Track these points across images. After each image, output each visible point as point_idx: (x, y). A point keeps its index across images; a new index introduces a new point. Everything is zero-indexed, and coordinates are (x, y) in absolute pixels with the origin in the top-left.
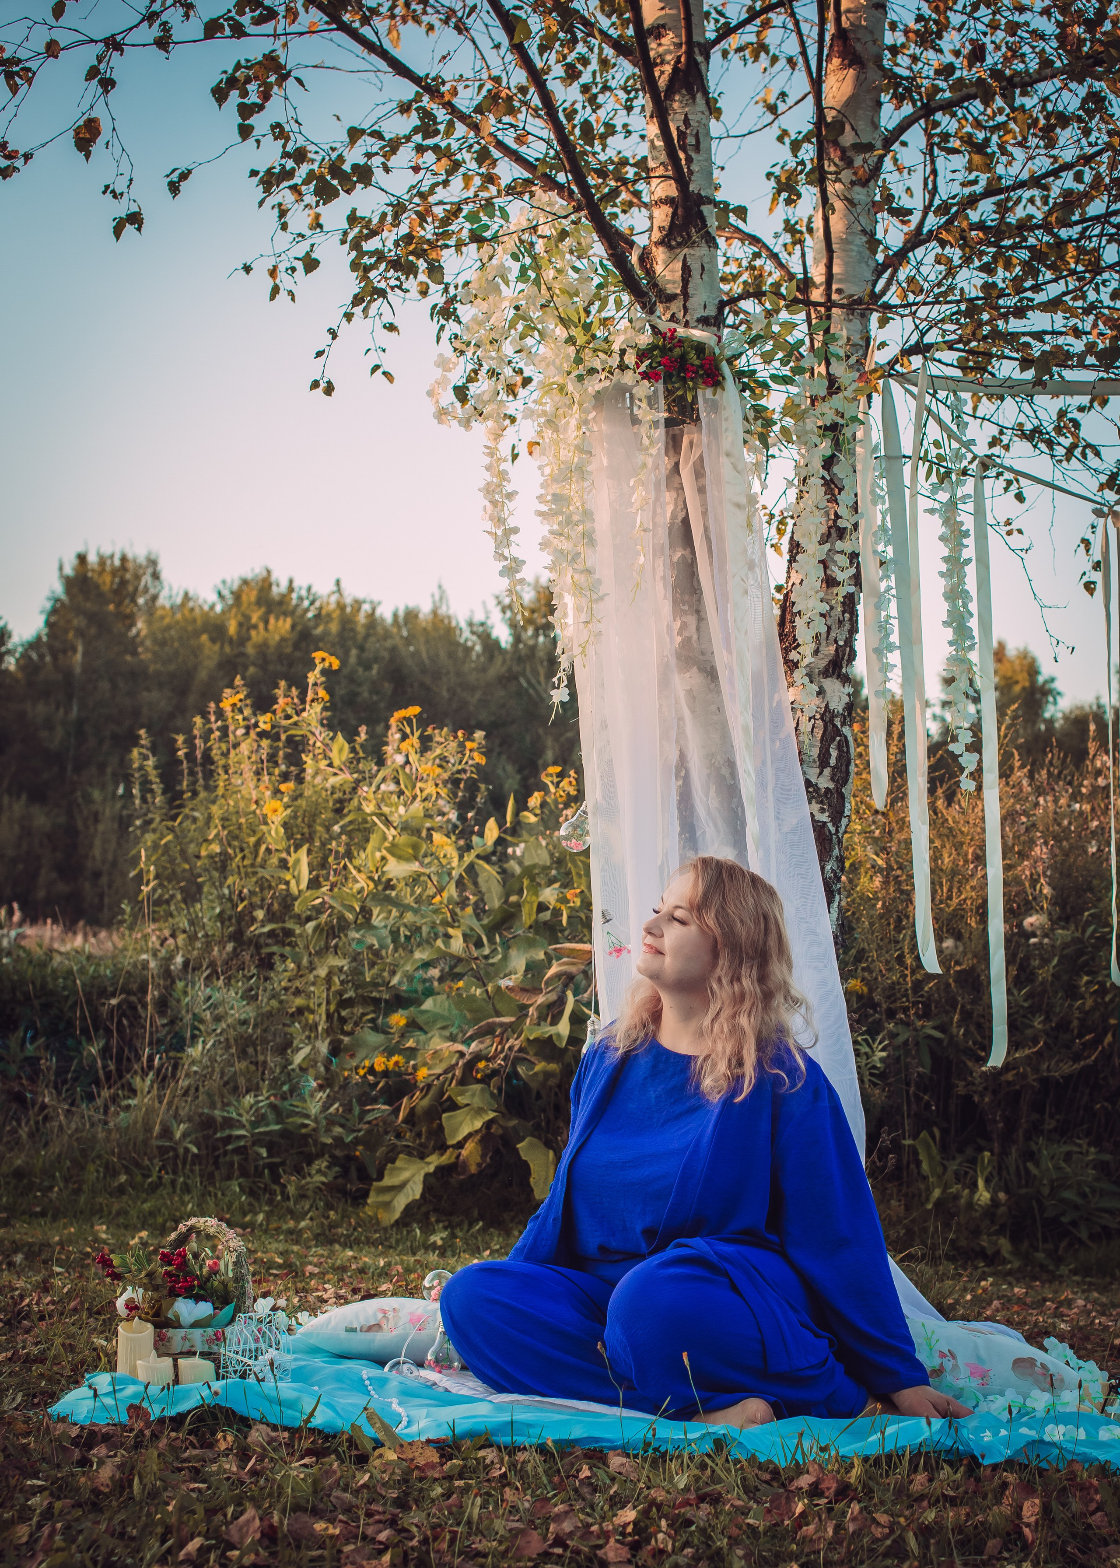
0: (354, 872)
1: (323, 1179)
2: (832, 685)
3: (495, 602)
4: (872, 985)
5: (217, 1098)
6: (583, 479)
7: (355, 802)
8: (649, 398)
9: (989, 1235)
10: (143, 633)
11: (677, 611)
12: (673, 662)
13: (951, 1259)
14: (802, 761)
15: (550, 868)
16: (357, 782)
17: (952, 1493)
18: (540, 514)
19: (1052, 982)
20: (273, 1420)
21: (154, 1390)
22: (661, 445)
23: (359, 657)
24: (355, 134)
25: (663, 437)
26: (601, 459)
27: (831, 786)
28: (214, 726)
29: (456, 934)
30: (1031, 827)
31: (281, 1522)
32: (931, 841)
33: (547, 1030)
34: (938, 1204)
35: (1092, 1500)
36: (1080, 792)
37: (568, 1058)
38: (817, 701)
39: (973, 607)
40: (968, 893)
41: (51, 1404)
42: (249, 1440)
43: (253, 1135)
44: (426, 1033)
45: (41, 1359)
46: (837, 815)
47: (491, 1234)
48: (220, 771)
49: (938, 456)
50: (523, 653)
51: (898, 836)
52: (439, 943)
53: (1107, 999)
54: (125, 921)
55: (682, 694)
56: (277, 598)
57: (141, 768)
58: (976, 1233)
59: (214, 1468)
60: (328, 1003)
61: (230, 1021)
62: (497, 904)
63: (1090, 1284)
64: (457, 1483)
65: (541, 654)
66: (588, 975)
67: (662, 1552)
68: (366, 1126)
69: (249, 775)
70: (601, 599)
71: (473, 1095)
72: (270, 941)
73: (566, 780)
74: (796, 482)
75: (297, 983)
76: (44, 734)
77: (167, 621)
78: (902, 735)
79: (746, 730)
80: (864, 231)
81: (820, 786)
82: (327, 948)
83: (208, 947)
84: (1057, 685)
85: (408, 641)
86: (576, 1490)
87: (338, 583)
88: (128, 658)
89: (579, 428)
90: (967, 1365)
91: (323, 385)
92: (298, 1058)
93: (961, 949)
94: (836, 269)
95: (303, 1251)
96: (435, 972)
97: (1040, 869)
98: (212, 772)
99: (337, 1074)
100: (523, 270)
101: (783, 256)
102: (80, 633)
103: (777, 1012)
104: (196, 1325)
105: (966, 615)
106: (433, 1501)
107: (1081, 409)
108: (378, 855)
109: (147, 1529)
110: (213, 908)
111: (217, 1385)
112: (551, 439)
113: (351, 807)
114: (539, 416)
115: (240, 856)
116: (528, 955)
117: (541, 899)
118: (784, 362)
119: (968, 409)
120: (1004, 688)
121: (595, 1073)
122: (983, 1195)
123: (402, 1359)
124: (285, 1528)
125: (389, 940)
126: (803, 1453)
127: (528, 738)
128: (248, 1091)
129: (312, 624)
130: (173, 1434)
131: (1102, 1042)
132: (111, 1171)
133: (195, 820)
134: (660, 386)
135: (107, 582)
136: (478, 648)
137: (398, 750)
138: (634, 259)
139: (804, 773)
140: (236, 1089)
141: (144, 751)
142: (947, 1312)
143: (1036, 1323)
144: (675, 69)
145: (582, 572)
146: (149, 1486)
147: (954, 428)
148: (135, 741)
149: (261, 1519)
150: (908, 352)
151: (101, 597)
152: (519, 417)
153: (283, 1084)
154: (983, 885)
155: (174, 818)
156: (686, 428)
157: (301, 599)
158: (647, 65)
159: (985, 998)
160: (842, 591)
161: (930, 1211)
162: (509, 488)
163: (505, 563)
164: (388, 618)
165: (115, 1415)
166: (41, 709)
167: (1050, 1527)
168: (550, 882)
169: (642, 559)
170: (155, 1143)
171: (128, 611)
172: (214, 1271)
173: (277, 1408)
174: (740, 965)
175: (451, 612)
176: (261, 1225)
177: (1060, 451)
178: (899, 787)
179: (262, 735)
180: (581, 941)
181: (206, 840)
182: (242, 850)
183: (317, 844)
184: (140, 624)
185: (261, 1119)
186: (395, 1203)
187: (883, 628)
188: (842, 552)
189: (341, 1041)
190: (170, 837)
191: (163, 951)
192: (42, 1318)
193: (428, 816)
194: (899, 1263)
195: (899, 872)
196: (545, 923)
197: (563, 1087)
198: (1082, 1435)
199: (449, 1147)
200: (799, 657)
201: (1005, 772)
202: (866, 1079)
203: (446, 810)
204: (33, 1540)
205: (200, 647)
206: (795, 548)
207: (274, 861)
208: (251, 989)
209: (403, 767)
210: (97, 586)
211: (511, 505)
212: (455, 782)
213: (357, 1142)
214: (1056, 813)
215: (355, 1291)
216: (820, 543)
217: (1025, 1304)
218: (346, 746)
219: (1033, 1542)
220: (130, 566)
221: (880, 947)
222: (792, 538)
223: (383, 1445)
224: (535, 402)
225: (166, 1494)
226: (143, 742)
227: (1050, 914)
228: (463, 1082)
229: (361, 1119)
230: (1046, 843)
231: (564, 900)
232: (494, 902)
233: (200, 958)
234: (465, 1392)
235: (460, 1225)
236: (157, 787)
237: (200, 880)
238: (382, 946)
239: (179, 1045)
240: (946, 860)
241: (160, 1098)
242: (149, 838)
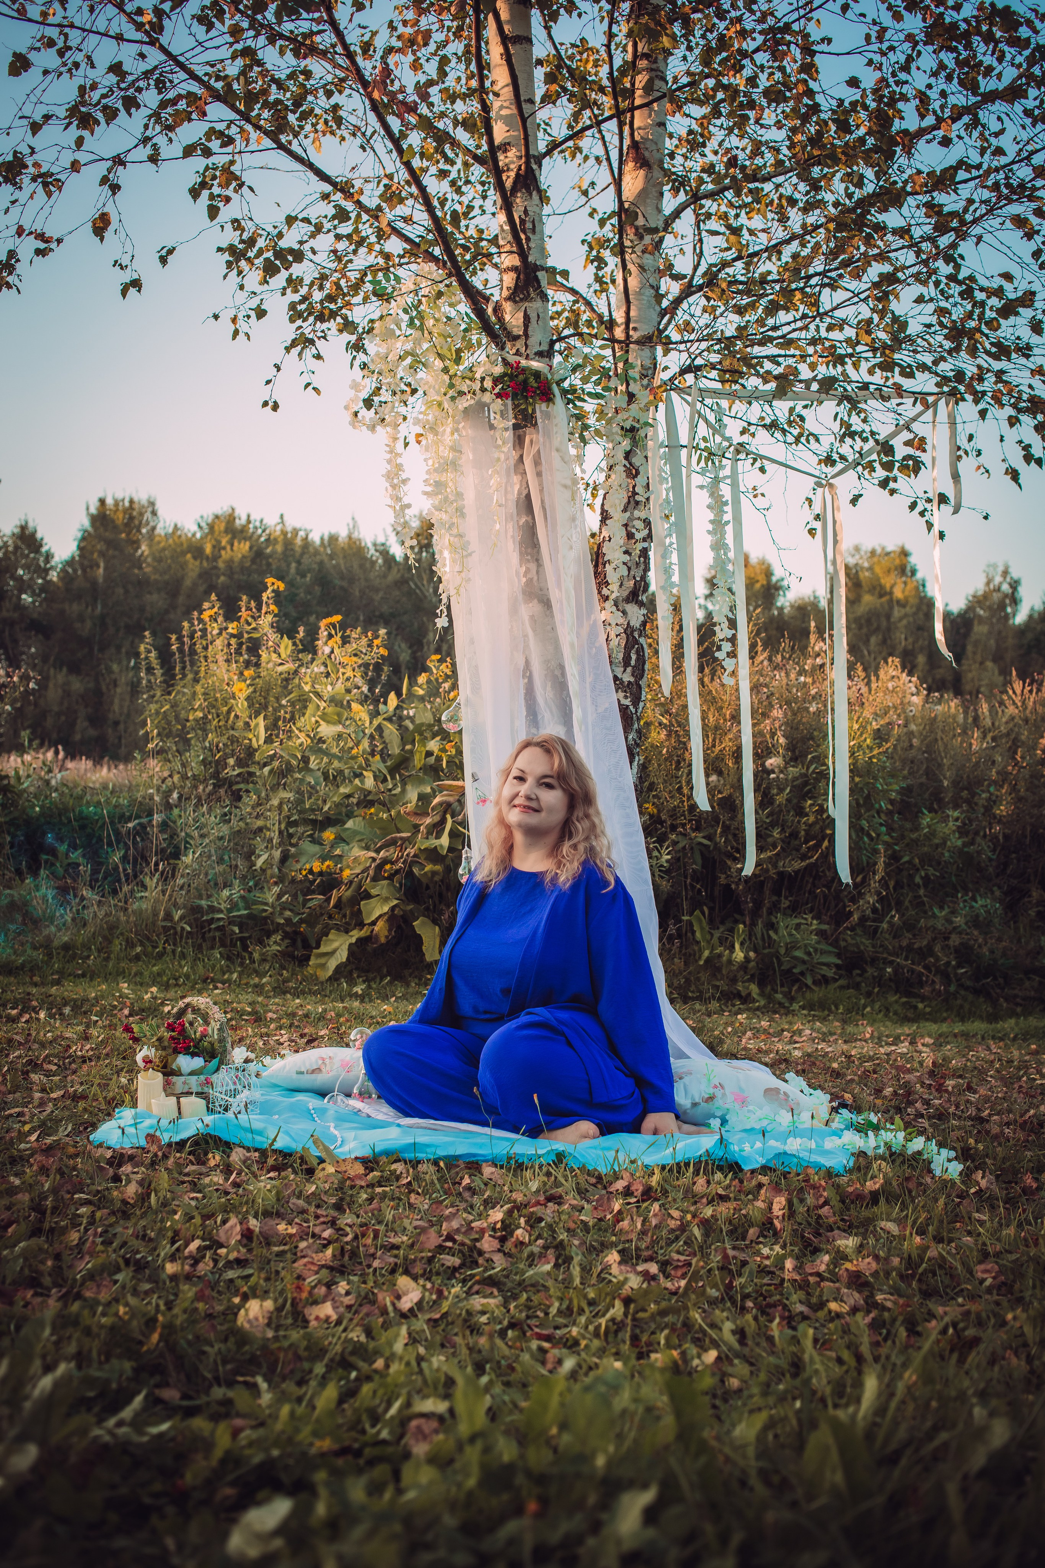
0: (297, 731)
1: (278, 948)
2: (632, 609)
3: (391, 528)
4: (659, 808)
5: (203, 892)
6: (456, 470)
7: (296, 681)
8: (502, 411)
9: (743, 982)
10: (146, 553)
11: (523, 561)
12: (520, 597)
14: (611, 662)
15: (433, 725)
16: (298, 668)
17: (724, 1193)
18: (425, 493)
19: (786, 805)
20: (247, 1144)
21: (164, 1123)
22: (510, 445)
23: (297, 569)
24: (290, 220)
25: (512, 438)
26: (469, 455)
27: (632, 679)
28: (197, 629)
29: (369, 774)
30: (771, 695)
31: (255, 1225)
32: (701, 707)
33: (433, 842)
34: (708, 960)
35: (821, 1196)
36: (805, 669)
38: (622, 620)
40: (727, 742)
41: (91, 1132)
42: (231, 1159)
43: (229, 918)
44: (348, 844)
45: (84, 1097)
46: (636, 700)
48: (202, 660)
49: (706, 447)
52: (357, 781)
55: (526, 619)
56: (239, 528)
57: (147, 658)
58: (734, 980)
59: (207, 1180)
60: (280, 823)
61: (212, 837)
62: (397, 751)
63: (814, 1016)
64: (379, 1190)
66: (461, 802)
67: (522, 1243)
68: (307, 911)
69: (222, 663)
70: (470, 555)
71: (382, 888)
72: (239, 780)
73: (445, 666)
75: (258, 810)
76: (78, 625)
77: (163, 544)
79: (572, 645)
80: (652, 287)
81: (624, 680)
82: (279, 785)
83: (195, 784)
84: (786, 583)
85: (331, 557)
86: (460, 1194)
87: (282, 516)
88: (136, 571)
89: (452, 434)
90: (732, 1093)
91: (271, 404)
92: (260, 862)
93: (723, 782)
94: (632, 314)
95: (265, 1002)
96: (354, 801)
97: (777, 725)
98: (196, 660)
99: (287, 874)
100: (412, 320)
101: (594, 300)
102: (102, 554)
104: (192, 1073)
105: (726, 561)
106: (361, 1205)
107: (805, 408)
108: (313, 720)
109: (161, 1233)
110: (199, 756)
111: (209, 1119)
113: (294, 686)
115: (216, 720)
116: (419, 790)
117: (428, 748)
118: (597, 383)
119: (727, 411)
120: (750, 584)
122: (739, 954)
123: (337, 1092)
124: (258, 1230)
125: (322, 779)
126: (619, 1164)
128: (225, 886)
129: (264, 546)
130: (178, 1155)
131: (821, 846)
132: (130, 944)
133: (184, 694)
134: (509, 402)
135: (120, 518)
136: (380, 561)
137: (327, 645)
138: (490, 311)
139: (613, 671)
140: (216, 885)
141: (149, 646)
142: (715, 1048)
144: (518, 175)
145: (456, 536)
146: (162, 1198)
147: (717, 425)
148: (141, 638)
149: (241, 1224)
150: (683, 371)
151: (115, 529)
153: (250, 880)
154: (738, 736)
155: (169, 693)
156: (528, 430)
157: (256, 528)
158: (498, 172)
159: (739, 816)
160: (639, 545)
161: (702, 966)
162: (404, 475)
164: (317, 541)
165: (137, 1141)
166: (75, 608)
167: (793, 1218)
168: (434, 737)
169: (498, 526)
170: (160, 923)
171: (135, 538)
172: (204, 1035)
173: (250, 1135)
175: (361, 536)
176: (235, 981)
177: (790, 439)
179: (232, 636)
180: (456, 779)
181: (193, 709)
182: (218, 716)
183: (271, 712)
184: (144, 547)
185: (234, 906)
186: (329, 964)
187: (667, 570)
188: (638, 518)
189: (289, 851)
190: (167, 707)
191: (164, 788)
192: (84, 1062)
193: (348, 691)
195: (679, 728)
196: (431, 766)
197: (444, 881)
198: (813, 1145)
199: (365, 925)
200: (609, 592)
203: (361, 685)
204: (82, 1242)
205: (186, 563)
206: (605, 511)
207: (240, 724)
208: (226, 815)
209: (330, 656)
210: (113, 521)
211: (406, 488)
212: (366, 666)
213: (302, 921)
214: (787, 684)
215: (302, 1036)
216: (625, 510)
218: (290, 643)
219: (781, 1230)
220: (136, 506)
221: (665, 781)
223: (325, 1162)
225: (174, 1204)
226: (147, 640)
227: (784, 757)
228: (375, 879)
229: (304, 906)
230: (781, 707)
231: (444, 750)
232: (395, 750)
233: (190, 792)
234: (381, 1117)
235: (374, 979)
236: (158, 671)
237: (189, 736)
238: (317, 783)
239: (176, 855)
240: (711, 720)
241: (164, 892)
242: (153, 707)
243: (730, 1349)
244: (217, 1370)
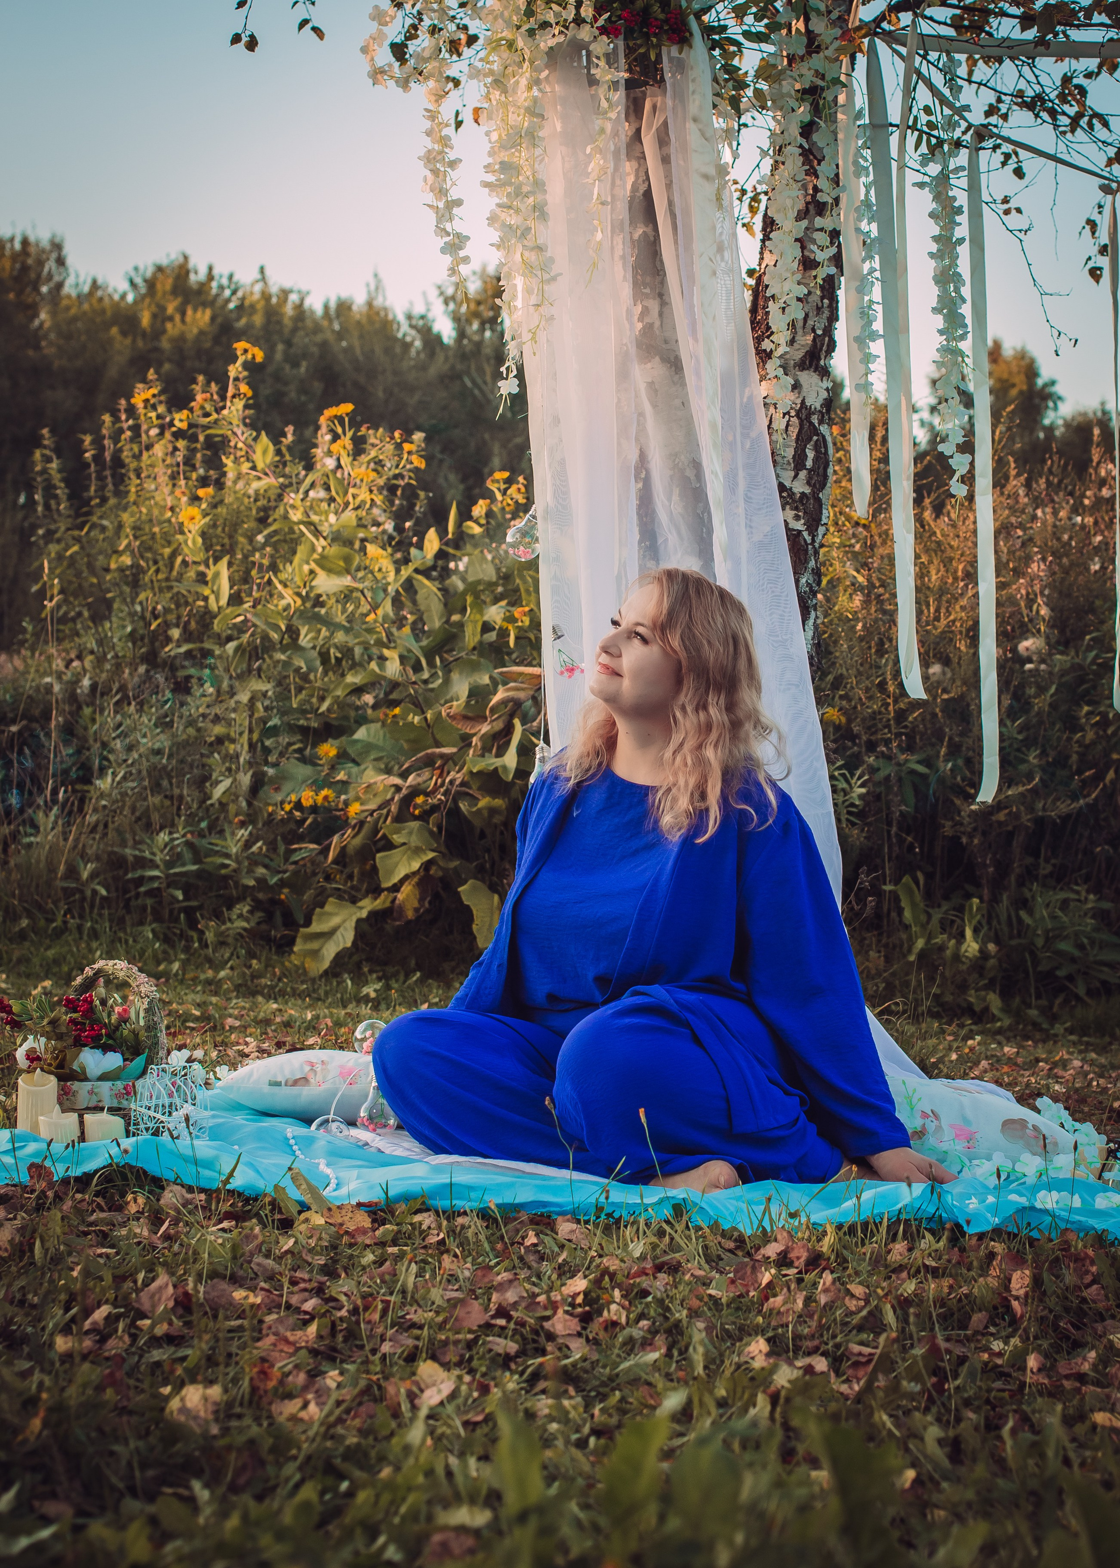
0: (280, 587)
1: (245, 925)
2: (808, 379)
3: (436, 292)
4: (850, 714)
5: (128, 836)
6: (534, 146)
7: (281, 510)
8: (607, 56)
9: (977, 990)
10: (47, 325)
11: (638, 295)
12: (633, 350)
13: (936, 1016)
14: (775, 462)
15: (496, 584)
16: (283, 487)
17: (934, 1264)
18: (486, 185)
19: (1049, 713)
20: (188, 1181)
21: (57, 1148)
22: (621, 108)
23: (286, 353)
25: (624, 100)
26: (554, 124)
27: (807, 490)
28: (125, 426)
29: (392, 655)
30: (1028, 541)
31: (195, 1288)
32: (917, 557)
33: (491, 762)
34: (922, 955)
35: (1087, 1272)
36: (1082, 503)
37: (515, 793)
38: (792, 396)
39: (966, 291)
40: (957, 613)
42: (162, 1202)
43: (168, 876)
44: (358, 764)
46: (814, 522)
47: (429, 986)
48: (132, 475)
49: (930, 124)
50: (468, 349)
51: (880, 551)
52: (373, 665)
53: (1109, 732)
54: (26, 641)
55: (642, 387)
56: (195, 287)
57: (44, 471)
58: (963, 987)
59: (124, 1232)
60: (251, 731)
61: (142, 750)
62: (437, 624)
63: (1088, 1044)
64: (390, 1250)
65: (487, 351)
66: (538, 701)
67: (615, 1324)
68: (292, 867)
69: (163, 479)
70: (554, 279)
71: (410, 833)
72: (186, 663)
73: (514, 487)
74: (771, 152)
75: (217, 710)
77: (73, 311)
78: (885, 440)
79: (713, 426)
81: (795, 490)
82: (250, 671)
83: (118, 667)
84: (1058, 389)
85: (340, 336)
86: (521, 1258)
87: (262, 270)
88: (31, 352)
89: (529, 88)
90: (952, 1126)
91: (245, 39)
92: (218, 792)
93: (949, 675)
95: (223, 1003)
96: (369, 699)
97: (1037, 588)
98: (123, 475)
99: (261, 809)
103: (746, 741)
104: (104, 1077)
105: (959, 301)
106: (364, 1268)
107: (1089, 75)
108: (306, 568)
109: (49, 1297)
110: (124, 627)
111: (127, 1143)
112: (499, 102)
113: (276, 516)
114: (485, 76)
115: (153, 569)
116: (471, 680)
117: (486, 618)
118: (759, 18)
119: (962, 71)
120: (1000, 392)
121: (543, 806)
122: (971, 946)
123: (331, 1116)
124: (201, 1295)
125: (318, 663)
126: (771, 1219)
127: (473, 445)
128: (162, 828)
129: (234, 316)
130: (79, 1196)
131: (1103, 779)
132: (11, 915)
133: (104, 529)
134: (620, 43)
135: (6, 269)
136: (418, 344)
137: (329, 453)
139: (777, 476)
140: (148, 826)
141: (47, 452)
142: (929, 1070)
143: (1028, 1085)
145: (532, 249)
146: (52, 1250)
147: (946, 92)
148: (37, 442)
149: (175, 1286)
150: (897, 8)
152: (463, 80)
153: (202, 820)
154: (975, 605)
155: (80, 527)
156: (649, 90)
157: (221, 288)
159: (975, 729)
160: (822, 273)
161: (912, 963)
162: (452, 155)
163: (447, 239)
164: (319, 310)
165: (15, 1175)
167: (1041, 1301)
168: (496, 600)
169: (599, 236)
170: (60, 884)
171: (30, 300)
172: (124, 1019)
173: (193, 1168)
174: (707, 693)
175: (388, 303)
176: (176, 974)
177: (1064, 121)
178: (882, 496)
179: (178, 435)
180: (530, 665)
181: (116, 552)
182: (156, 562)
183: (239, 556)
184: (43, 316)
185: (176, 859)
186: (324, 951)
187: (865, 314)
188: (821, 230)
189: (264, 774)
190: (76, 548)
191: (69, 674)
193: (361, 525)
194: (879, 1016)
195: (881, 590)
196: (491, 644)
197: (508, 824)
198: (1077, 1202)
199: (383, 890)
200: (772, 346)
201: (1000, 481)
202: (844, 817)
203: (381, 519)
205: (110, 341)
206: (769, 224)
207: (191, 574)
208: (166, 716)
209: (334, 472)
211: (453, 174)
212: (392, 489)
213: (282, 883)
214: (1055, 526)
215: (279, 1045)
216: (798, 219)
217: (1016, 1064)
218: (271, 448)
219: (1022, 1316)
220: (32, 250)
221: (859, 673)
222: (765, 215)
223: (309, 1209)
224: (481, 60)
225: (70, 1259)
226: (46, 442)
227: (1047, 637)
228: (399, 819)
229: (286, 860)
230: (1044, 559)
231: (511, 619)
232: (434, 622)
233: (110, 680)
234: (399, 1152)
235: (395, 975)
236: (61, 492)
237: (109, 595)
238: (311, 669)
239: (86, 777)
240: (934, 578)
241: (65, 835)
242: (53, 548)
243: (936, 1465)
244: (133, 1477)
